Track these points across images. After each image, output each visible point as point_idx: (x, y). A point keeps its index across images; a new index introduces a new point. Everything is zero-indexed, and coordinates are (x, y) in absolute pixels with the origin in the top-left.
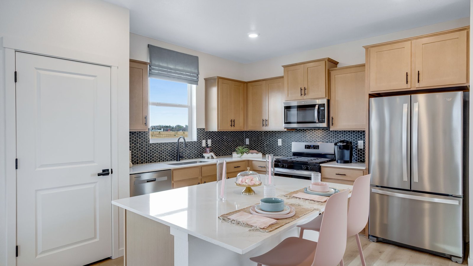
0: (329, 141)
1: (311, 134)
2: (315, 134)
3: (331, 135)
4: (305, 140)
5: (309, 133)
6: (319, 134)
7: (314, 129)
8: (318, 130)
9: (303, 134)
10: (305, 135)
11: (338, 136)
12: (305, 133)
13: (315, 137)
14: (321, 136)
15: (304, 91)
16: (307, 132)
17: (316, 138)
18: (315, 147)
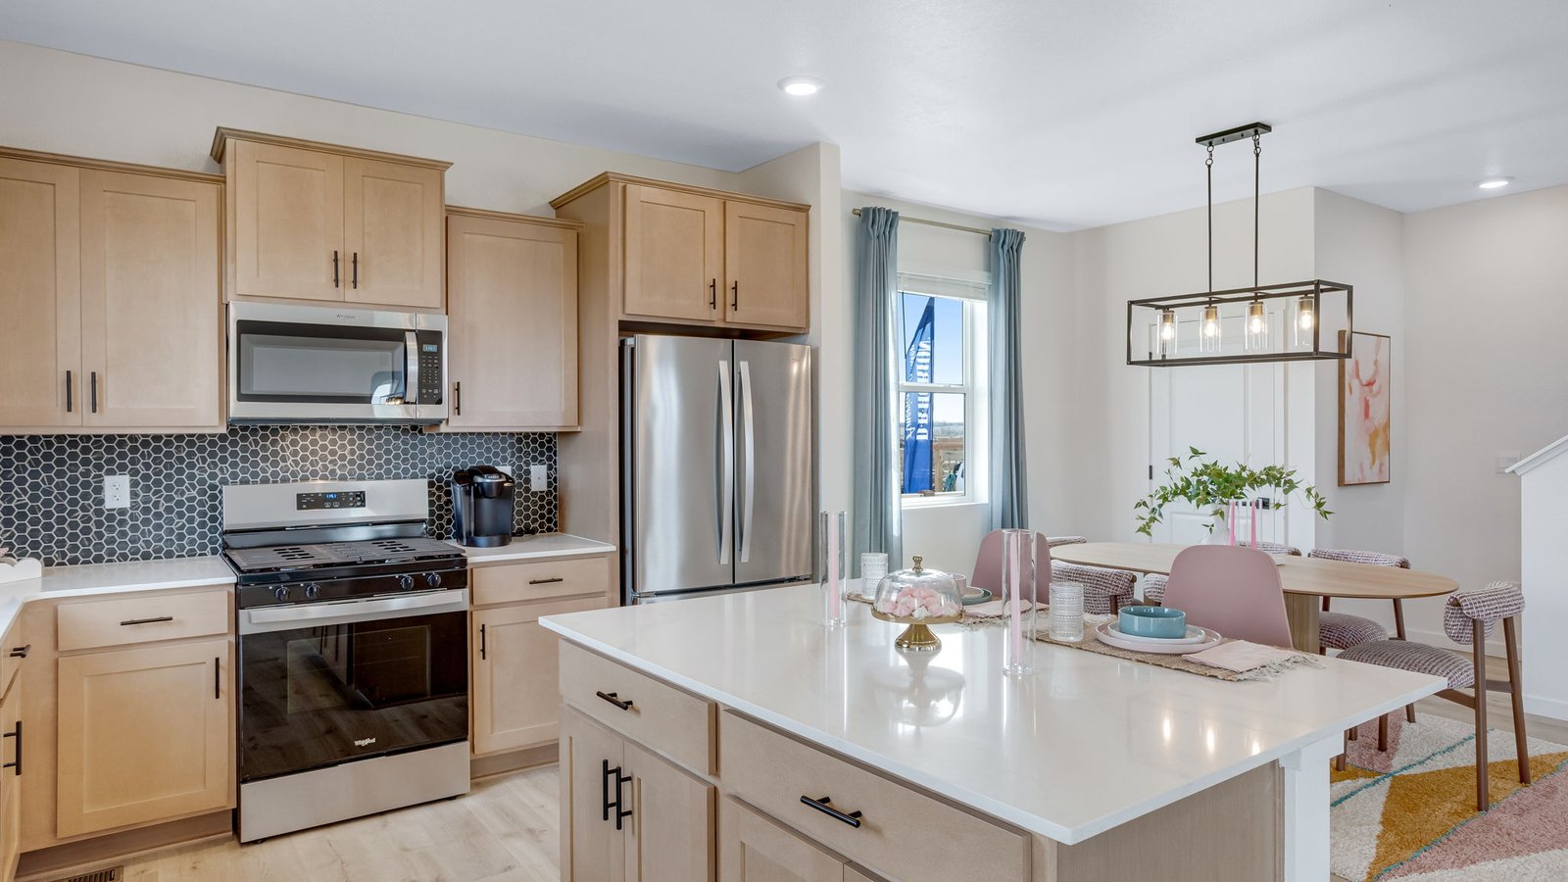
0: (388, 472)
1: (304, 448)
2: (324, 448)
3: (397, 447)
4: (275, 474)
5: (294, 443)
6: (343, 447)
7: (320, 427)
8: (339, 432)
9: (264, 448)
10: (275, 453)
11: (423, 452)
12: (274, 443)
13: (324, 458)
14: (353, 452)
15: (346, 269)
16: (283, 438)
17: (331, 462)
18: (347, 499)
